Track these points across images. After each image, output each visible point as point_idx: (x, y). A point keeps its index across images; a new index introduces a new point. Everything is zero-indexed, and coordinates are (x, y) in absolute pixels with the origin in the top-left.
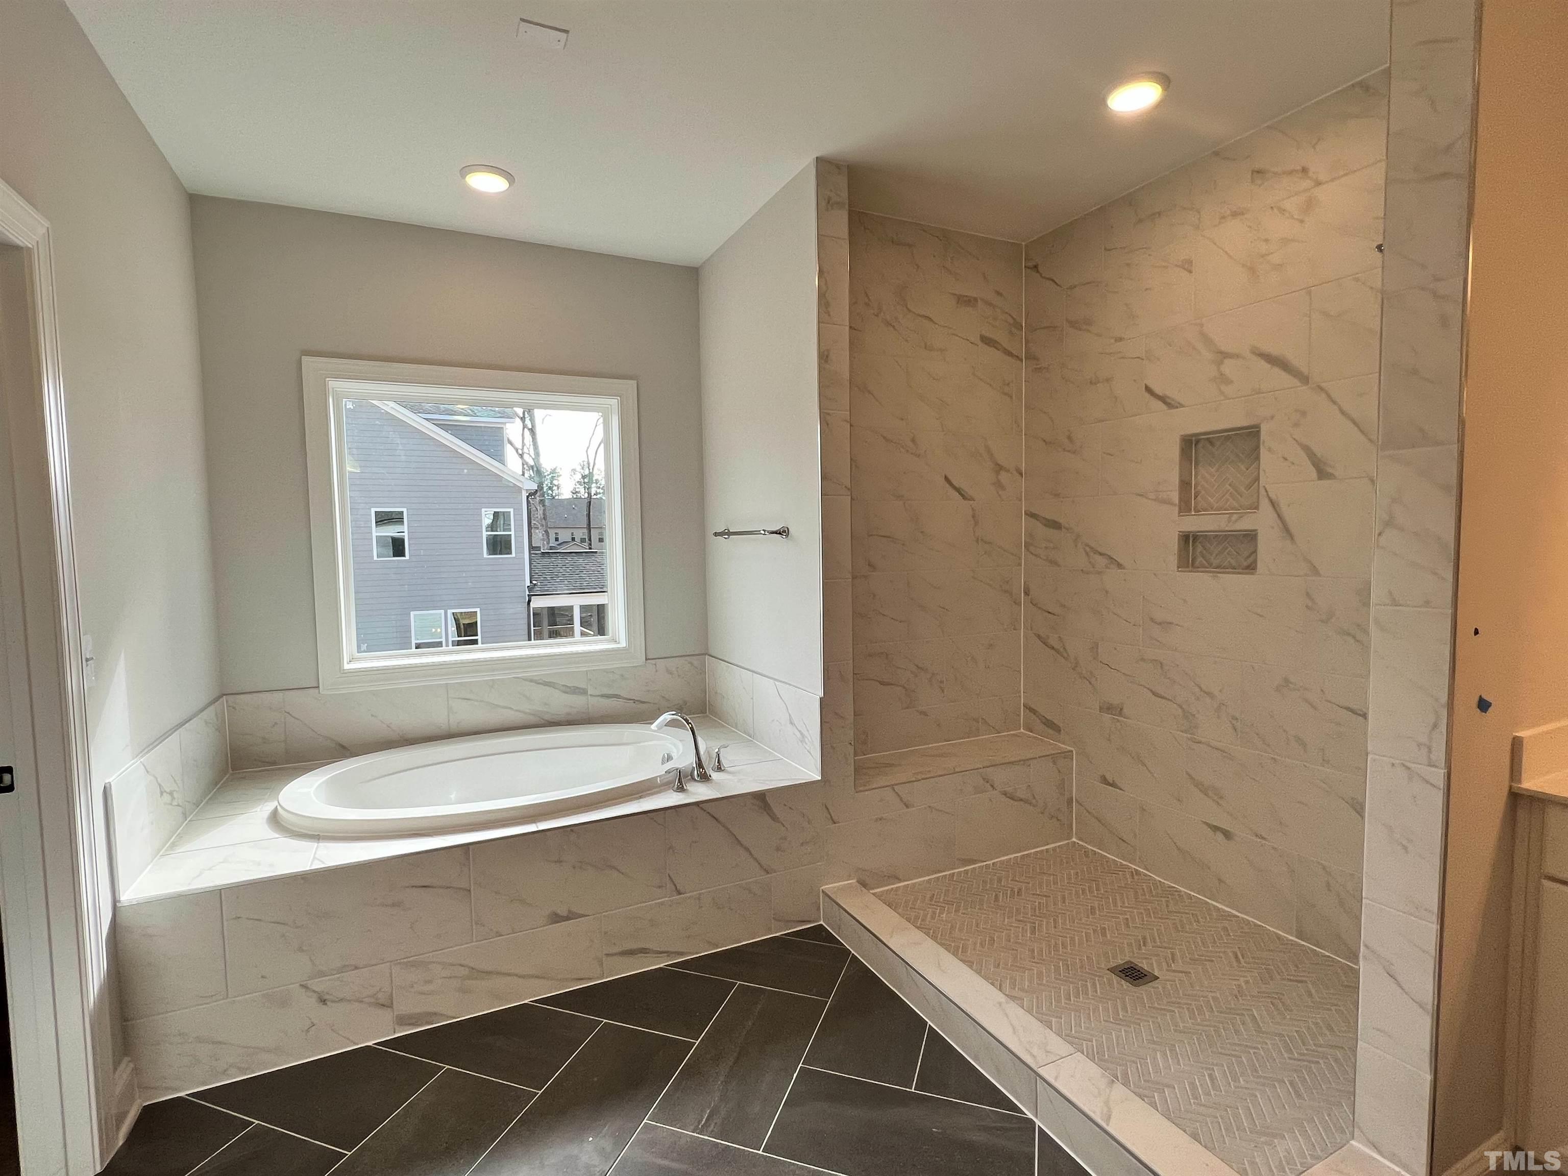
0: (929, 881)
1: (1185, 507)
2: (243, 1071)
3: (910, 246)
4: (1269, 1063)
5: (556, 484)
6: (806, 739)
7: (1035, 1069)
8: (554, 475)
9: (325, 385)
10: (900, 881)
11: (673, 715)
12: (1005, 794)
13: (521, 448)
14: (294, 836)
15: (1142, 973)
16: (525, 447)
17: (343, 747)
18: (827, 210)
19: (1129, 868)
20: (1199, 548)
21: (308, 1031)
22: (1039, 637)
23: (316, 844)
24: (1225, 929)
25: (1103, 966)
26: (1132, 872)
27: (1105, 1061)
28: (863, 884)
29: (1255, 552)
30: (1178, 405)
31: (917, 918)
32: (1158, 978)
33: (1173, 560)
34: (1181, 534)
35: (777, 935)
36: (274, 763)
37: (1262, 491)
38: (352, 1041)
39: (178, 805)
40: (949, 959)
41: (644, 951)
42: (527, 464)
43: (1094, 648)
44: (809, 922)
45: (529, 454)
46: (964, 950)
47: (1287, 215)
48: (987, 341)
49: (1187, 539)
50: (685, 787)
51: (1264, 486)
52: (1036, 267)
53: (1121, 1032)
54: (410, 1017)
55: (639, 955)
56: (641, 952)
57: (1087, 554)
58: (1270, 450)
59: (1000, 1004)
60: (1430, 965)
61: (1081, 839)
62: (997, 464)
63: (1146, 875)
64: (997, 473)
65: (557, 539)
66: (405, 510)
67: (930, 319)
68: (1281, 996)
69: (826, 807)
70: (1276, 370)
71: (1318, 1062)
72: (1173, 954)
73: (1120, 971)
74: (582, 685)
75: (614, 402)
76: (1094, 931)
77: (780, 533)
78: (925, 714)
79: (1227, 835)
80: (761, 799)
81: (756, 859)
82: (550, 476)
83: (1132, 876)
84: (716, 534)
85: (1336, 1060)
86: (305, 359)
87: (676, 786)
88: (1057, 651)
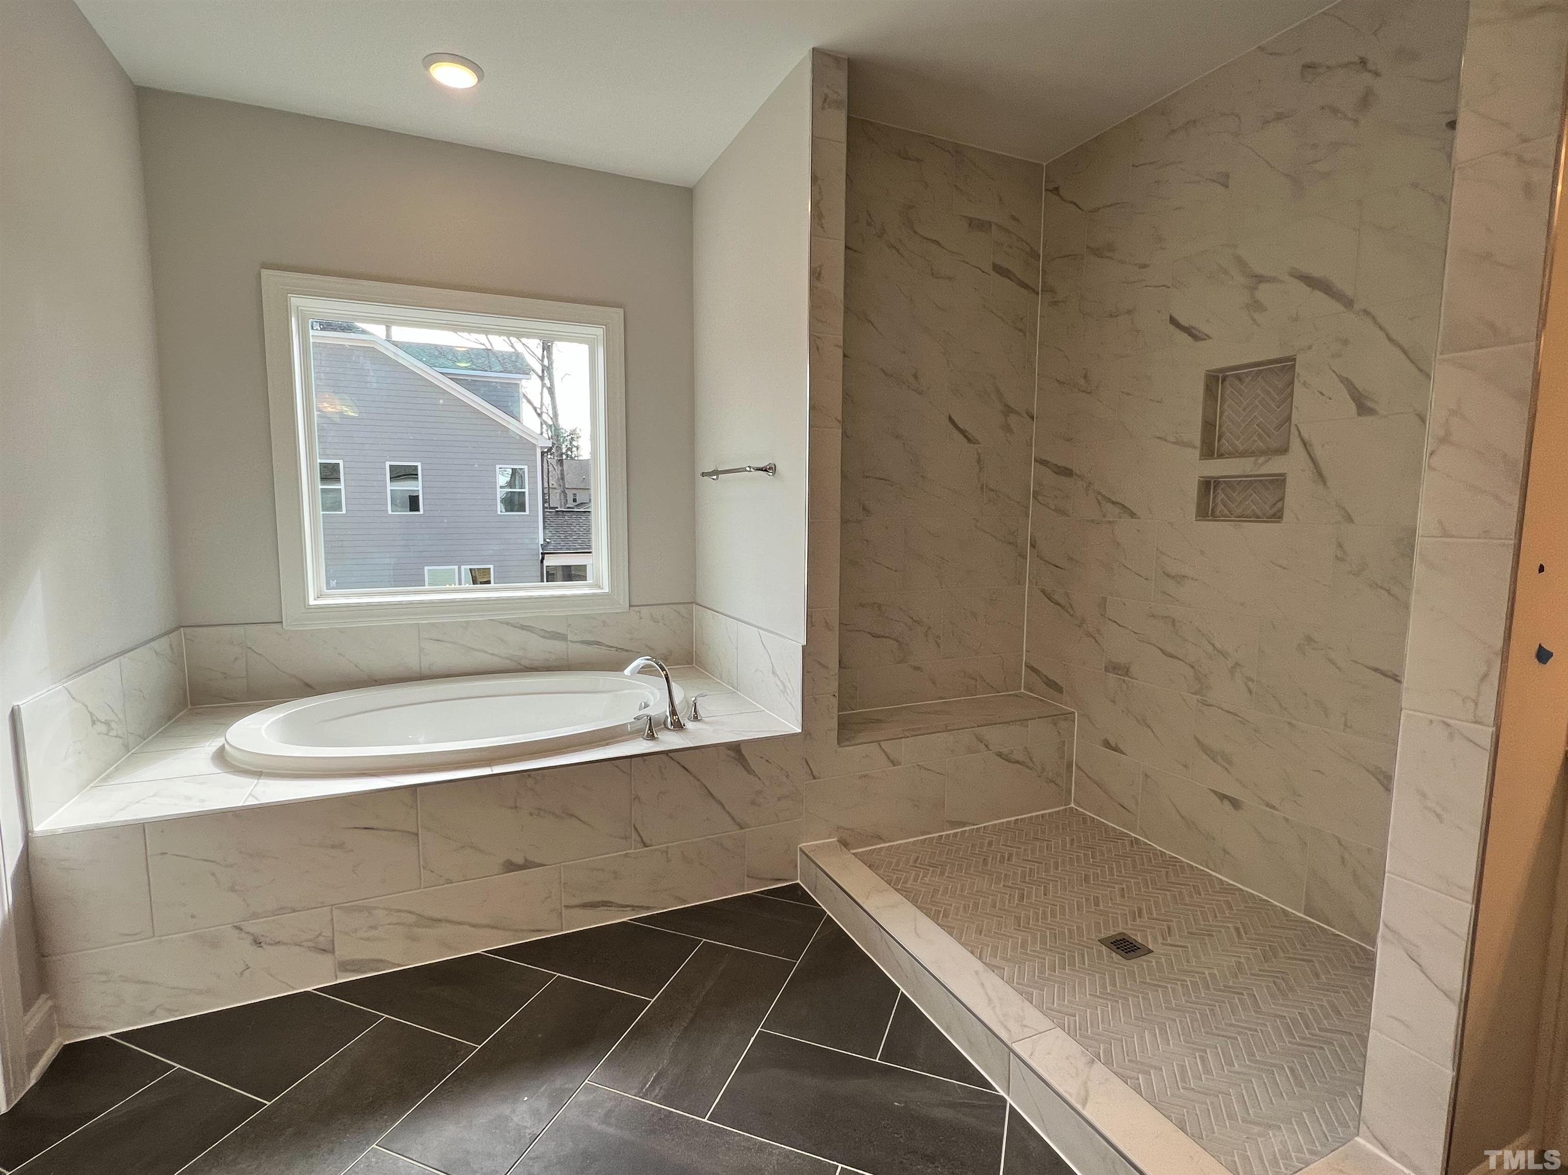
0: (914, 843)
1: (1209, 451)
2: (170, 1011)
3: (918, 160)
4: (1268, 1046)
5: (576, 445)
6: (788, 690)
7: (1009, 1043)
8: (573, 436)
9: (286, 302)
10: (884, 841)
11: (648, 659)
12: (1000, 755)
13: (539, 407)
14: (237, 771)
15: (1135, 946)
16: (544, 406)
17: (307, 685)
18: (823, 108)
19: (1129, 836)
20: (1221, 496)
21: (242, 973)
22: (1043, 591)
23: (256, 781)
24: (1227, 902)
25: (1093, 937)
26: (1132, 840)
27: (1087, 1037)
28: (844, 843)
29: (1282, 499)
30: (1206, 337)
31: (898, 880)
32: (1153, 951)
33: (1192, 509)
34: (1202, 479)
35: (750, 892)
36: (234, 700)
37: (1294, 430)
38: (291, 987)
39: (117, 736)
40: (926, 924)
41: (606, 904)
42: (546, 423)
43: (1103, 604)
44: (786, 880)
45: (547, 413)
46: (946, 916)
47: (1339, 115)
48: (999, 270)
49: (1208, 485)
50: (656, 736)
51: (1296, 425)
52: (1057, 189)
53: (1108, 1007)
54: (353, 962)
55: (602, 908)
56: (603, 906)
57: (1099, 502)
58: (1305, 384)
59: (977, 973)
60: (1461, 947)
61: (1079, 806)
62: (1007, 406)
63: (1146, 844)
64: (1006, 415)
65: (575, 500)
66: (419, 465)
67: (938, 243)
68: (1285, 976)
69: (806, 760)
70: (1319, 294)
71: (1322, 1048)
72: (1169, 928)
73: (1112, 943)
74: (562, 630)
75: (599, 331)
76: (1087, 900)
77: (766, 470)
78: (917, 668)
79: (1235, 804)
80: (736, 750)
81: (728, 813)
82: (570, 437)
83: (1132, 845)
84: (703, 474)
85: (1342, 1046)
86: (265, 273)
87: (646, 734)
88: (1063, 607)
